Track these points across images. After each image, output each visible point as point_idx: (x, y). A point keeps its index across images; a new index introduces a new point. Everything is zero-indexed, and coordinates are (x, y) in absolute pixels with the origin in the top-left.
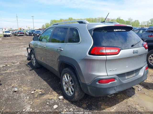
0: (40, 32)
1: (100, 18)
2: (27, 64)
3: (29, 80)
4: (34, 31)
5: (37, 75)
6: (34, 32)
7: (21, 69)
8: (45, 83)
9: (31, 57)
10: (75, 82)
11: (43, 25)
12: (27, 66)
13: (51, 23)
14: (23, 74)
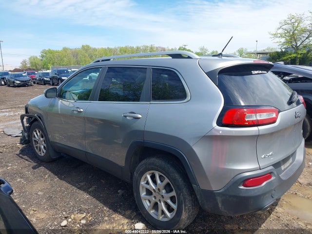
0: (21, 76)
1: (147, 47)
2: (20, 154)
3: (40, 193)
4: (6, 74)
5: (56, 179)
6: (7, 77)
7: (8, 166)
8: (86, 196)
9: (30, 136)
10: (178, 190)
11: (24, 61)
12: (22, 158)
13: (42, 56)
14: (19, 180)
